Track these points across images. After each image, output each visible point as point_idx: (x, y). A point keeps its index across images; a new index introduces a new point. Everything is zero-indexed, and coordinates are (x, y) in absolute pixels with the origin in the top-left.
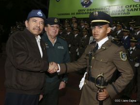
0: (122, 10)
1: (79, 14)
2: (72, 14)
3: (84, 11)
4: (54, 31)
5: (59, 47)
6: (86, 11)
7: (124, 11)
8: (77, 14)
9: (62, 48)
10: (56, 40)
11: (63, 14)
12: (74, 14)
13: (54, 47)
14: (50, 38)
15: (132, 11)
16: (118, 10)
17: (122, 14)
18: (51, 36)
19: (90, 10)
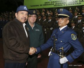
0: (76, 1)
1: (45, 5)
2: (40, 5)
3: (49, 3)
4: (33, 19)
5: (36, 30)
6: (50, 3)
7: (77, 2)
8: (44, 5)
9: (39, 30)
10: (34, 25)
11: (34, 6)
12: (42, 5)
13: (33, 30)
14: (30, 24)
15: (82, 2)
16: (73, 1)
17: (75, 4)
18: (31, 22)
19: (53, 2)
